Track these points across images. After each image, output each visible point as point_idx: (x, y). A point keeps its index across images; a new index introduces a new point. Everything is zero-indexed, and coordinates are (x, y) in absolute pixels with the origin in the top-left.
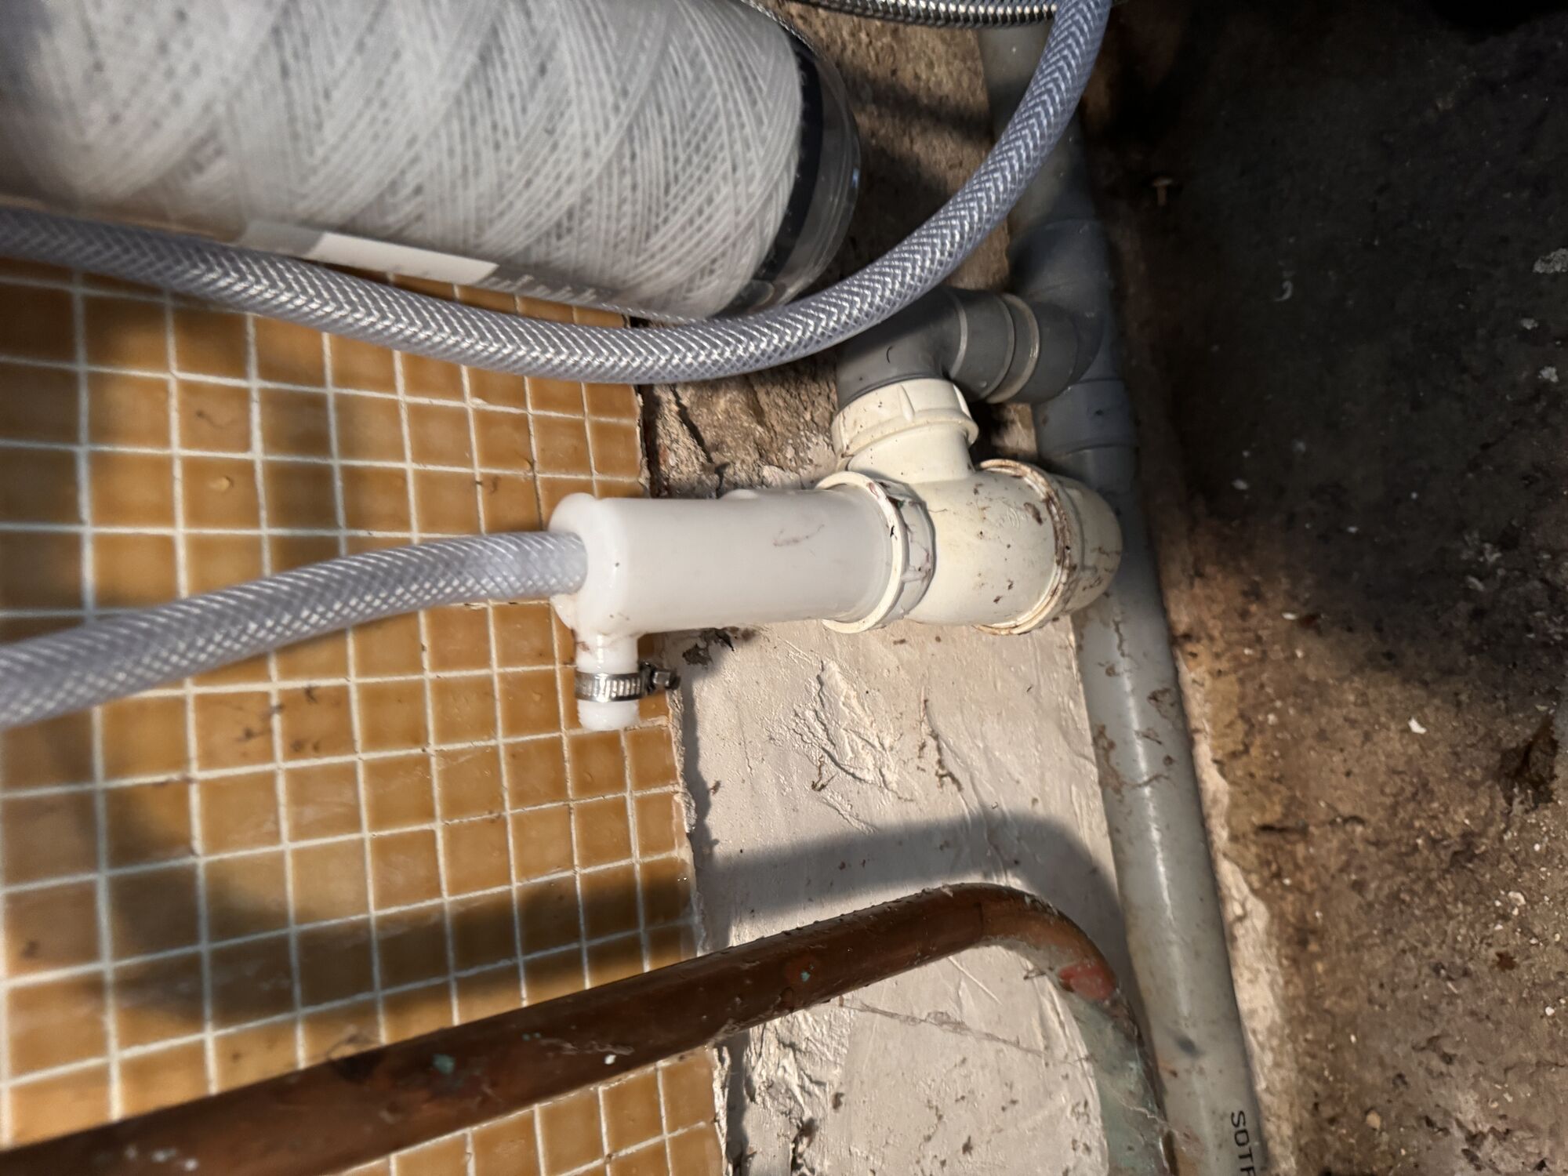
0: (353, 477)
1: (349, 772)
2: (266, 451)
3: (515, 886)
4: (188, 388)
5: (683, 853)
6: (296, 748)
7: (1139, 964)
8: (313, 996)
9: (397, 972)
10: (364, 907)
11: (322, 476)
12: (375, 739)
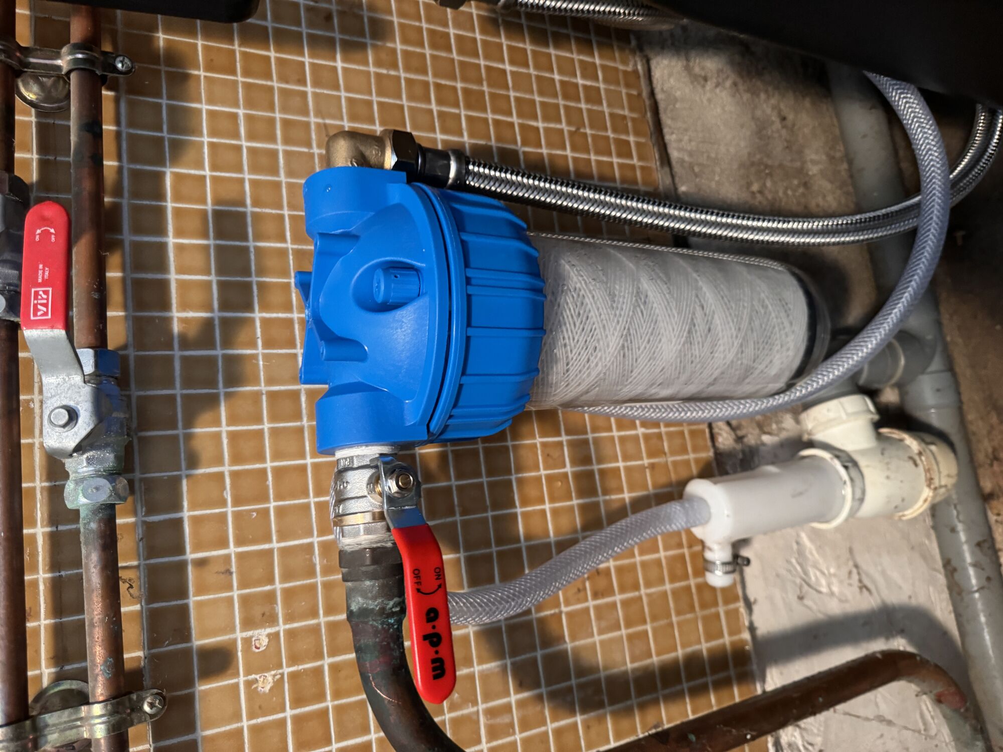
0: (602, 472)
1: (614, 605)
2: (572, 467)
3: (680, 653)
4: (544, 445)
5: (746, 636)
6: (596, 595)
7: (977, 688)
8: (612, 702)
9: (640, 692)
10: (625, 664)
11: (591, 474)
12: (622, 590)
